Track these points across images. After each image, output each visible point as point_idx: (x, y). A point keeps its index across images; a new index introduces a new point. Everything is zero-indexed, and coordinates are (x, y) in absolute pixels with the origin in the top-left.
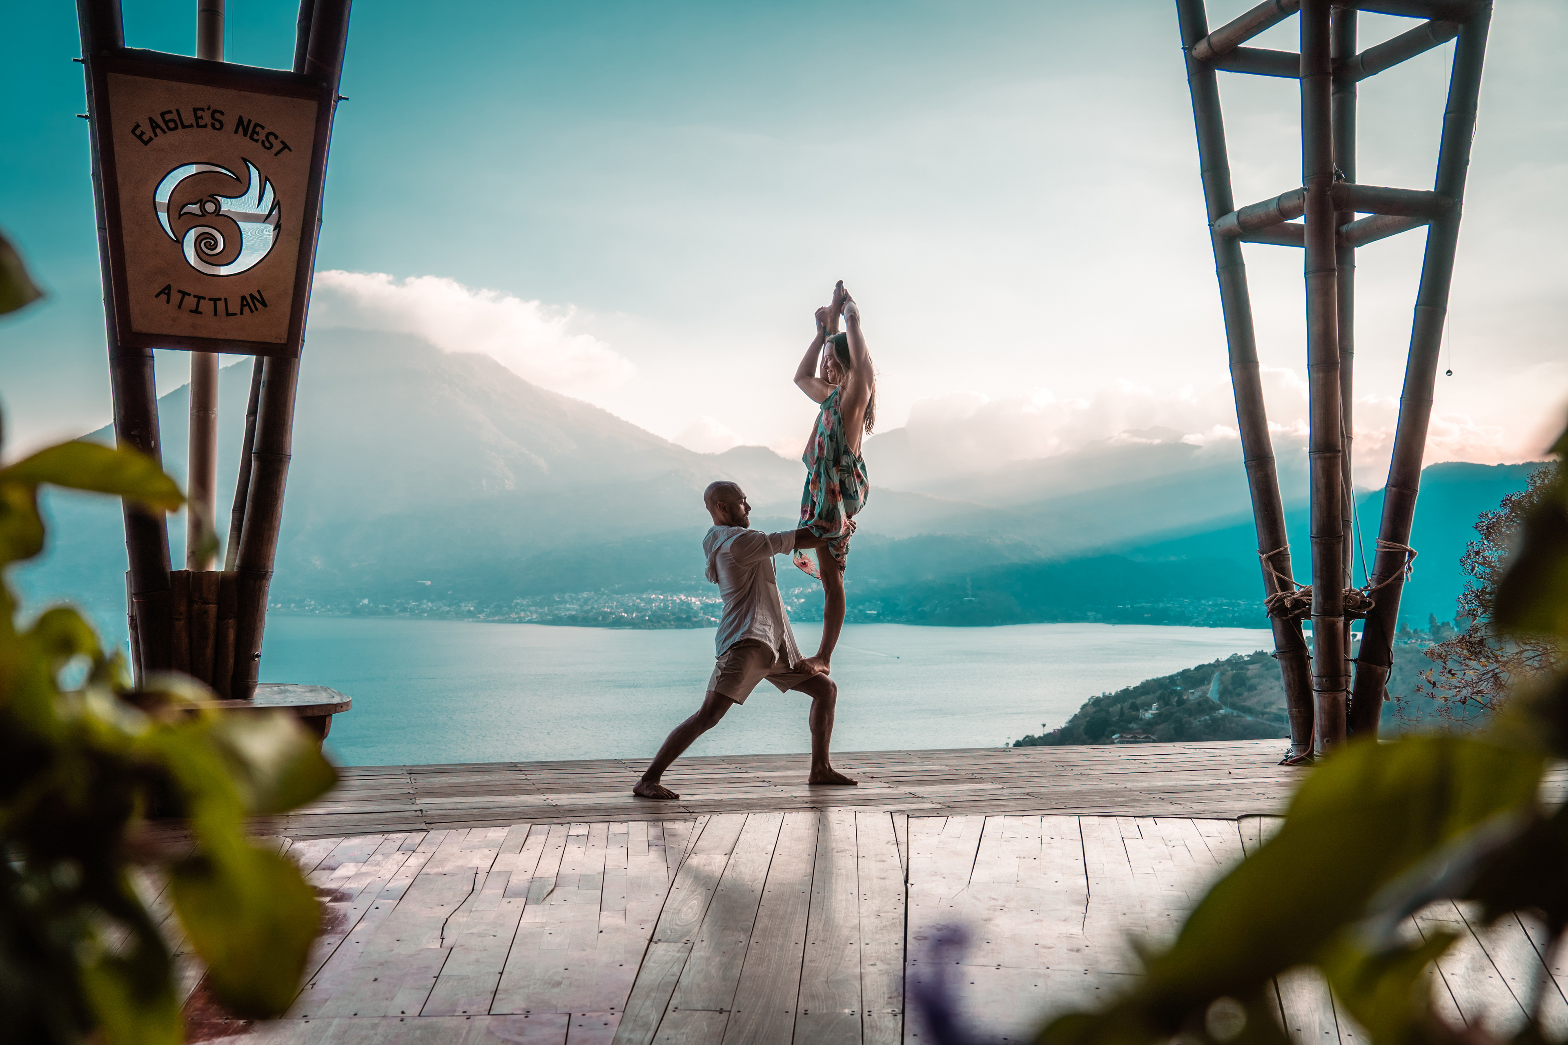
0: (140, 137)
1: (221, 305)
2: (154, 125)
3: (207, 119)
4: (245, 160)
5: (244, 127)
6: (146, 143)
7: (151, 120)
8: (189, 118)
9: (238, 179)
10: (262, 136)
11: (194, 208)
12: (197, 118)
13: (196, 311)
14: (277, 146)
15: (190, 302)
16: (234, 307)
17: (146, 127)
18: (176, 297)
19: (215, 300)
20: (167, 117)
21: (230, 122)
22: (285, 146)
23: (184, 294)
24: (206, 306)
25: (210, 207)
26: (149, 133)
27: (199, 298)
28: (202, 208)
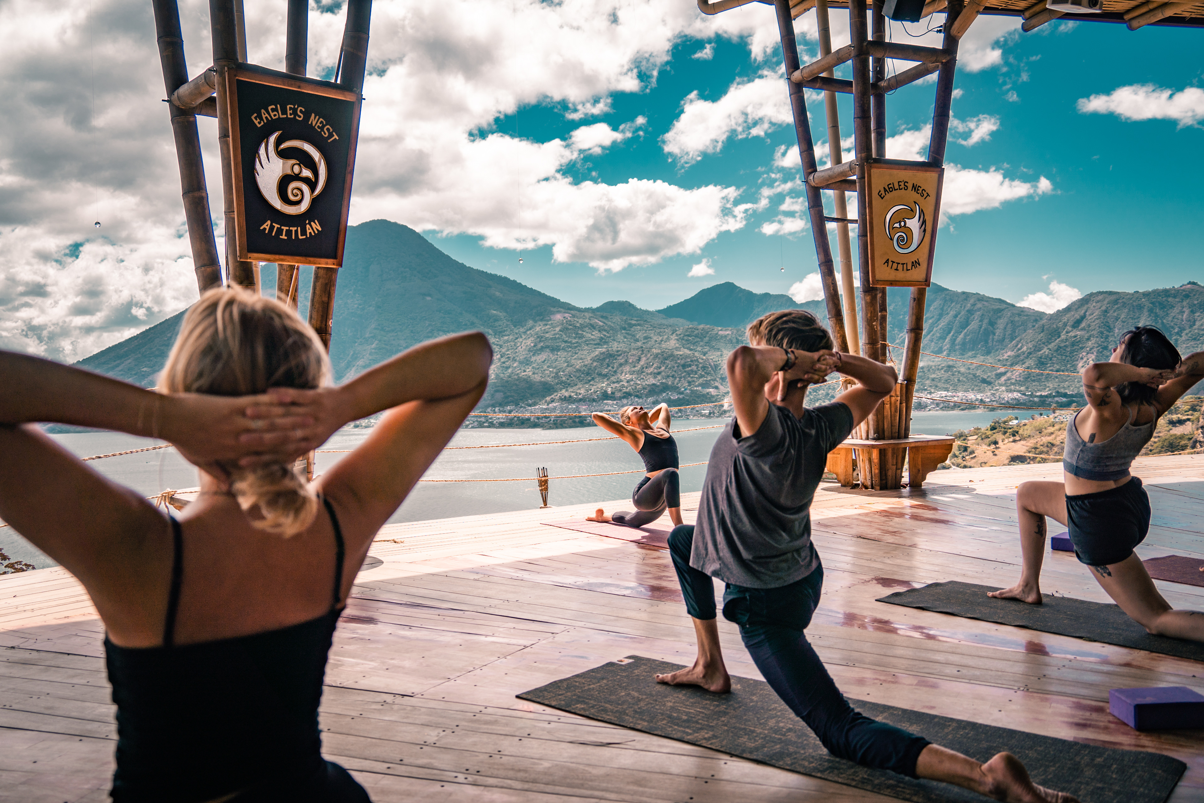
0: (880, 196)
1: (905, 266)
2: (885, 190)
3: (903, 186)
4: (915, 202)
5: (915, 188)
6: (882, 198)
7: (884, 188)
8: (896, 187)
9: (912, 210)
10: (920, 192)
11: (897, 225)
12: (899, 186)
13: (897, 270)
14: (925, 195)
15: (895, 265)
16: (909, 267)
17: (883, 192)
18: (890, 263)
19: (903, 264)
20: (890, 186)
21: (910, 186)
22: (928, 195)
23: (893, 262)
24: (900, 267)
25: (903, 224)
26: (884, 194)
27: (898, 263)
28: (900, 225)
